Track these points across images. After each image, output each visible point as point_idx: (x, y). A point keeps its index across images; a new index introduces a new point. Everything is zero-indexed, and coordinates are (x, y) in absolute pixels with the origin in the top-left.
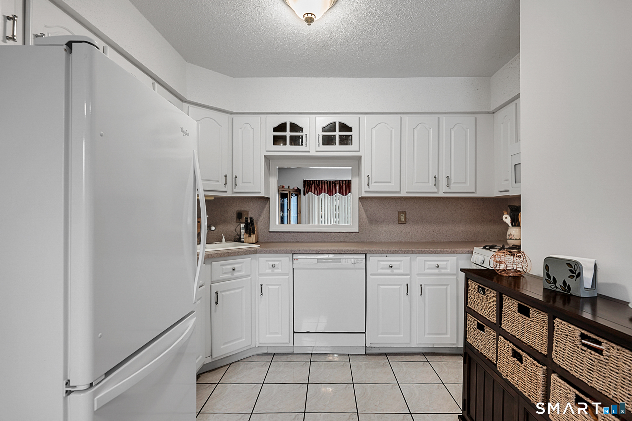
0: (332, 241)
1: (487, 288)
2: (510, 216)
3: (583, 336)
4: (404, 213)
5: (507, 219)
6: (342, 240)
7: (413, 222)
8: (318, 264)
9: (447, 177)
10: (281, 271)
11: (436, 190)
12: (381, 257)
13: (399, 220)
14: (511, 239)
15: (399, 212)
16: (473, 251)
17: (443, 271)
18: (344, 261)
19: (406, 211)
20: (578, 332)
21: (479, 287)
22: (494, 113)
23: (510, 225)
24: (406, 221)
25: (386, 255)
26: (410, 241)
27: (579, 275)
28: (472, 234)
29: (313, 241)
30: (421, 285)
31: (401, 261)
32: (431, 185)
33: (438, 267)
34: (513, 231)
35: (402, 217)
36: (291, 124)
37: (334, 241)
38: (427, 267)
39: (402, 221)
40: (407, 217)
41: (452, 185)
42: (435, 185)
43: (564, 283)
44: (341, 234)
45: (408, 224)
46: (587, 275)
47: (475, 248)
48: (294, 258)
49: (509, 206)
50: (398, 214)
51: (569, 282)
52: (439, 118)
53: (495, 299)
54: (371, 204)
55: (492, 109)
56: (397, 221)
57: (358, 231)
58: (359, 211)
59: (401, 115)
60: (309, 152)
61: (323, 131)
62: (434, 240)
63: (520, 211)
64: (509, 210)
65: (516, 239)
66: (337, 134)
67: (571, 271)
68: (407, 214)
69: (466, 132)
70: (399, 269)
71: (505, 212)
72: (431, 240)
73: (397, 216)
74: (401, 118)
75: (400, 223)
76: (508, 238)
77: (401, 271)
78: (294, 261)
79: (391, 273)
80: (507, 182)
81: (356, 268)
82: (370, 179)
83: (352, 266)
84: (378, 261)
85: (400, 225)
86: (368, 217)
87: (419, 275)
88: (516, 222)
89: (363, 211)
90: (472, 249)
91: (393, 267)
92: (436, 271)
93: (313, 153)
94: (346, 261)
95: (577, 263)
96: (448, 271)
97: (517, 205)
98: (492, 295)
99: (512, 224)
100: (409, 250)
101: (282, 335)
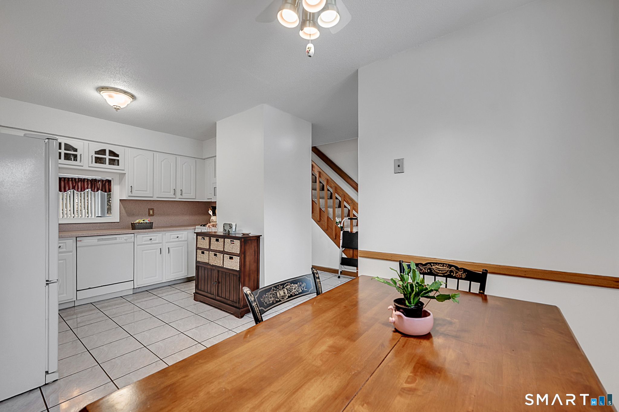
0: (97, 229)
1: (205, 237)
2: (212, 211)
3: (231, 241)
4: (152, 209)
5: (211, 212)
6: (106, 228)
7: (158, 215)
8: (98, 242)
9: (181, 190)
10: (65, 250)
11: (175, 197)
12: (144, 234)
13: (149, 214)
14: (212, 222)
15: (149, 209)
16: (195, 228)
17: (180, 239)
18: (119, 239)
19: (154, 208)
20: (230, 240)
21: (202, 238)
22: (204, 159)
23: (212, 215)
24: (154, 214)
25: (147, 233)
26: (157, 226)
27: (232, 227)
28: (193, 221)
29: (79, 230)
30: (169, 248)
31: (157, 236)
32: (172, 194)
33: (178, 237)
34: (213, 218)
35: (151, 212)
36: (65, 144)
37: (98, 229)
38: (172, 238)
39: (151, 214)
40: (154, 212)
41: (183, 194)
42: (174, 194)
43: (228, 230)
44: (105, 224)
45: (155, 216)
46: (234, 227)
47: (196, 226)
48: (77, 240)
49: (212, 206)
50: (149, 210)
51: (230, 230)
52: (176, 158)
53: (208, 240)
54: (129, 203)
55: (204, 158)
56: (148, 215)
57: (119, 221)
58: (120, 208)
59: (154, 152)
60: (83, 166)
61: (95, 154)
62: (172, 225)
63: (216, 209)
64: (211, 208)
65: (215, 222)
66: (107, 157)
67: (230, 227)
68: (155, 210)
69: (191, 167)
70: (155, 240)
71: (209, 209)
72: (170, 225)
73: (148, 211)
74: (153, 154)
75: (150, 215)
76: (211, 221)
77: (157, 241)
78: (78, 242)
79: (151, 243)
80: (211, 195)
81: (128, 242)
82: (133, 188)
83: (125, 241)
84: (143, 237)
85: (150, 217)
86: (126, 212)
87: (167, 242)
88: (214, 214)
89: (123, 208)
90: (195, 227)
91: (152, 240)
92: (177, 239)
93: (86, 167)
94: (120, 239)
95: (231, 224)
96: (183, 239)
97: (215, 206)
98: (207, 239)
99: (213, 215)
100: (162, 230)
101: (66, 294)
